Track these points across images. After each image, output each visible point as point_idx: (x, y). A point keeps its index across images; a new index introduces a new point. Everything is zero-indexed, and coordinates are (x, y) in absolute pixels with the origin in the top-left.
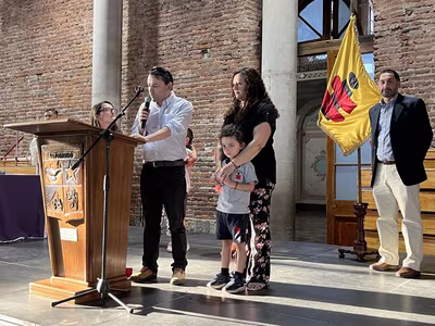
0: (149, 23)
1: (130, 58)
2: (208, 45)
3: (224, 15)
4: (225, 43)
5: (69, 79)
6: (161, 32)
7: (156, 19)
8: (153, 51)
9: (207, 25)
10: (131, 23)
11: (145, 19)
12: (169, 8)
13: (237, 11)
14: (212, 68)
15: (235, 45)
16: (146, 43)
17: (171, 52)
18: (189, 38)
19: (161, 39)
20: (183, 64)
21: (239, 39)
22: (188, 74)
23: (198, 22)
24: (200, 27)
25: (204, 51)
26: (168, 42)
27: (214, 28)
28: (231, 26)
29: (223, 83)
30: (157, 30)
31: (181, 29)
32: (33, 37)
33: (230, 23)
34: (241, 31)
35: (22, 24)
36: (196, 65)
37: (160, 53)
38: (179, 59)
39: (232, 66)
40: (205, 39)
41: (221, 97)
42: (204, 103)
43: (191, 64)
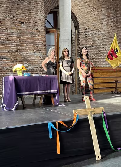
2: (25, 21)
3: (31, 11)
4: (32, 22)
9: (24, 12)
13: (37, 11)
14: (27, 31)
15: (36, 24)
17: (5, 19)
18: (15, 15)
20: (12, 26)
21: (38, 22)
22: (15, 31)
23: (19, 10)
24: (20, 12)
25: (23, 23)
26: (3, 14)
27: (27, 14)
28: (35, 16)
29: (32, 38)
31: (10, 10)
33: (34, 15)
34: (39, 19)
36: (19, 28)
38: (10, 23)
39: (36, 32)
40: (23, 18)
41: (31, 44)
42: (23, 45)
43: (16, 27)
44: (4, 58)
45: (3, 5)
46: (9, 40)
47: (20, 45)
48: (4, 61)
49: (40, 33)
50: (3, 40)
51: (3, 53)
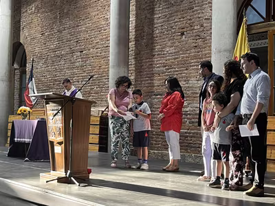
0: (148, 15)
1: (137, 40)
2: (185, 30)
3: (195, 8)
4: (196, 27)
5: (99, 54)
6: (156, 21)
7: (152, 12)
8: (151, 34)
9: (184, 15)
10: (137, 16)
11: (146, 12)
12: (160, 4)
13: (203, 5)
14: (187, 45)
15: (202, 29)
16: (146, 29)
17: (162, 35)
18: (173, 24)
19: (156, 26)
20: (169, 44)
21: (205, 25)
22: (172, 50)
23: (179, 13)
24: (179, 17)
25: (183, 34)
26: (160, 28)
27: (189, 17)
28: (200, 16)
29: (195, 56)
30: (153, 20)
31: (168, 18)
32: (78, 26)
33: (199, 13)
34: (206, 19)
35: (71, 17)
36: (177, 44)
37: (155, 36)
38: (167, 39)
39: (200, 44)
40: (183, 26)
41: (193, 66)
42: (183, 70)
43: (174, 43)
44: (159, 95)
45: (160, 15)
46: (165, 66)
47: (177, 71)
48: (158, 98)
49: (206, 44)
50: (158, 67)
51: (158, 86)
